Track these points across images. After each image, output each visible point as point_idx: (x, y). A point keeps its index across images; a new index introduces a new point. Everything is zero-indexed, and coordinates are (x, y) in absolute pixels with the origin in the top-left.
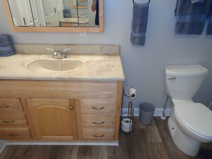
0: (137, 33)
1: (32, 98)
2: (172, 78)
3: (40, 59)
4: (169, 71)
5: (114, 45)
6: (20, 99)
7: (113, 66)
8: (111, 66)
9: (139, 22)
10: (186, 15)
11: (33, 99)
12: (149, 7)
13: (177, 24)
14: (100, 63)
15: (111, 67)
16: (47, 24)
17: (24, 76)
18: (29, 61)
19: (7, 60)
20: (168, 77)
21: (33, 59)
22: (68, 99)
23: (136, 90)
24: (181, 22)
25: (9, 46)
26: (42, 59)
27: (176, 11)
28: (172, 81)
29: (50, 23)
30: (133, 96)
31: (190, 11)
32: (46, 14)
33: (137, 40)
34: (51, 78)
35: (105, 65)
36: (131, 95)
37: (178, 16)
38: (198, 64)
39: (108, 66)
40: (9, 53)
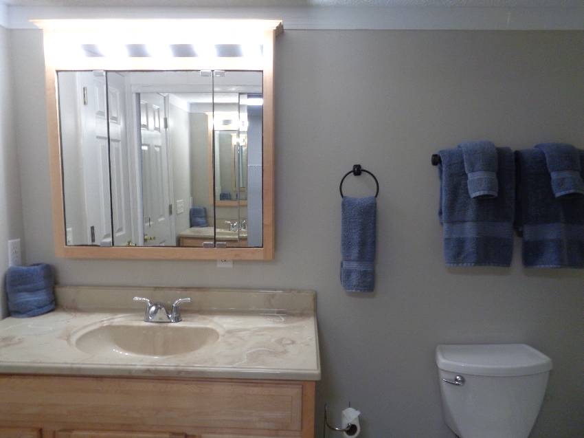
0: (353, 261)
1: (73, 430)
2: (456, 380)
3: (114, 324)
4: (444, 357)
5: (299, 291)
6: (41, 431)
7: (293, 342)
8: (289, 342)
9: (356, 238)
10: (464, 221)
11: (75, 433)
12: (377, 205)
13: (447, 240)
14: (262, 335)
15: (289, 344)
16: (145, 240)
17: (66, 363)
18: (85, 327)
19: (30, 326)
20: (444, 377)
21: (95, 323)
22: (170, 432)
23: (358, 413)
24: (454, 236)
25: (44, 290)
26: (117, 324)
27: (440, 213)
28: (457, 387)
29: (154, 238)
30: (352, 429)
31: (470, 213)
32: (147, 219)
33: (354, 278)
34: (130, 371)
35: (273, 340)
36: (344, 427)
37: (445, 226)
38: (523, 343)
39: (280, 341)
40: (39, 308)
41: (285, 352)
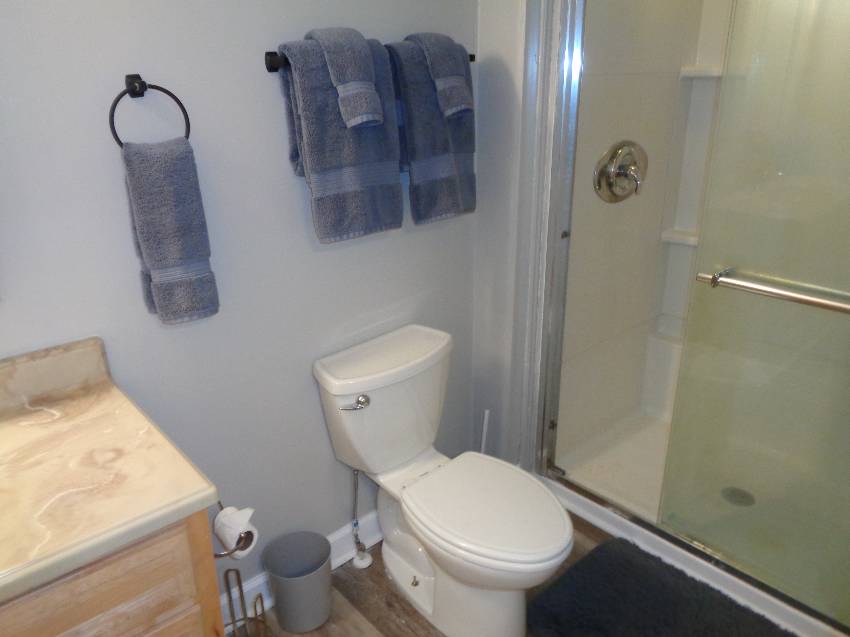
2: (359, 402)
4: (338, 378)
7: (119, 453)
8: (111, 455)
10: (340, 167)
13: (320, 201)
15: (113, 460)
20: (341, 403)
24: (332, 192)
28: (362, 410)
30: (246, 539)
31: (348, 151)
35: (73, 464)
37: (313, 178)
39: (89, 460)
41: (120, 479)
